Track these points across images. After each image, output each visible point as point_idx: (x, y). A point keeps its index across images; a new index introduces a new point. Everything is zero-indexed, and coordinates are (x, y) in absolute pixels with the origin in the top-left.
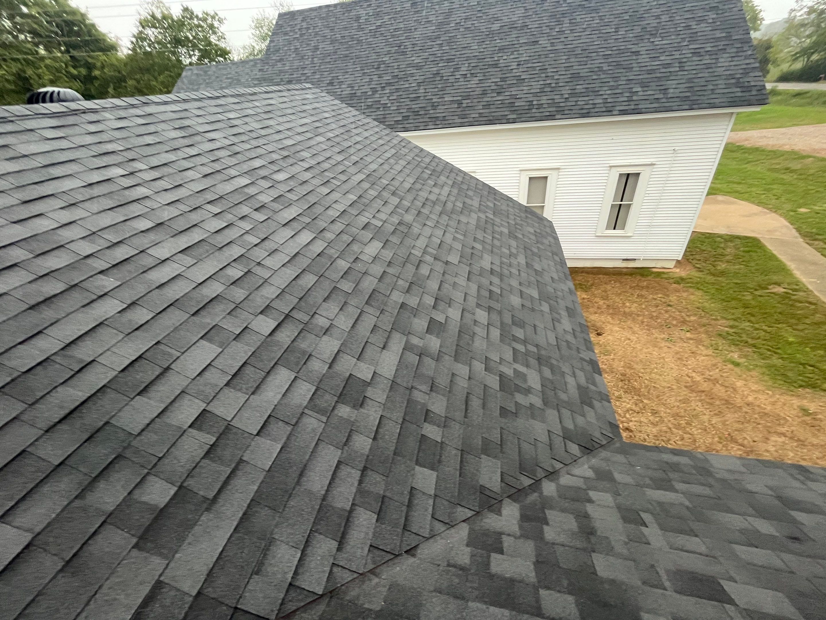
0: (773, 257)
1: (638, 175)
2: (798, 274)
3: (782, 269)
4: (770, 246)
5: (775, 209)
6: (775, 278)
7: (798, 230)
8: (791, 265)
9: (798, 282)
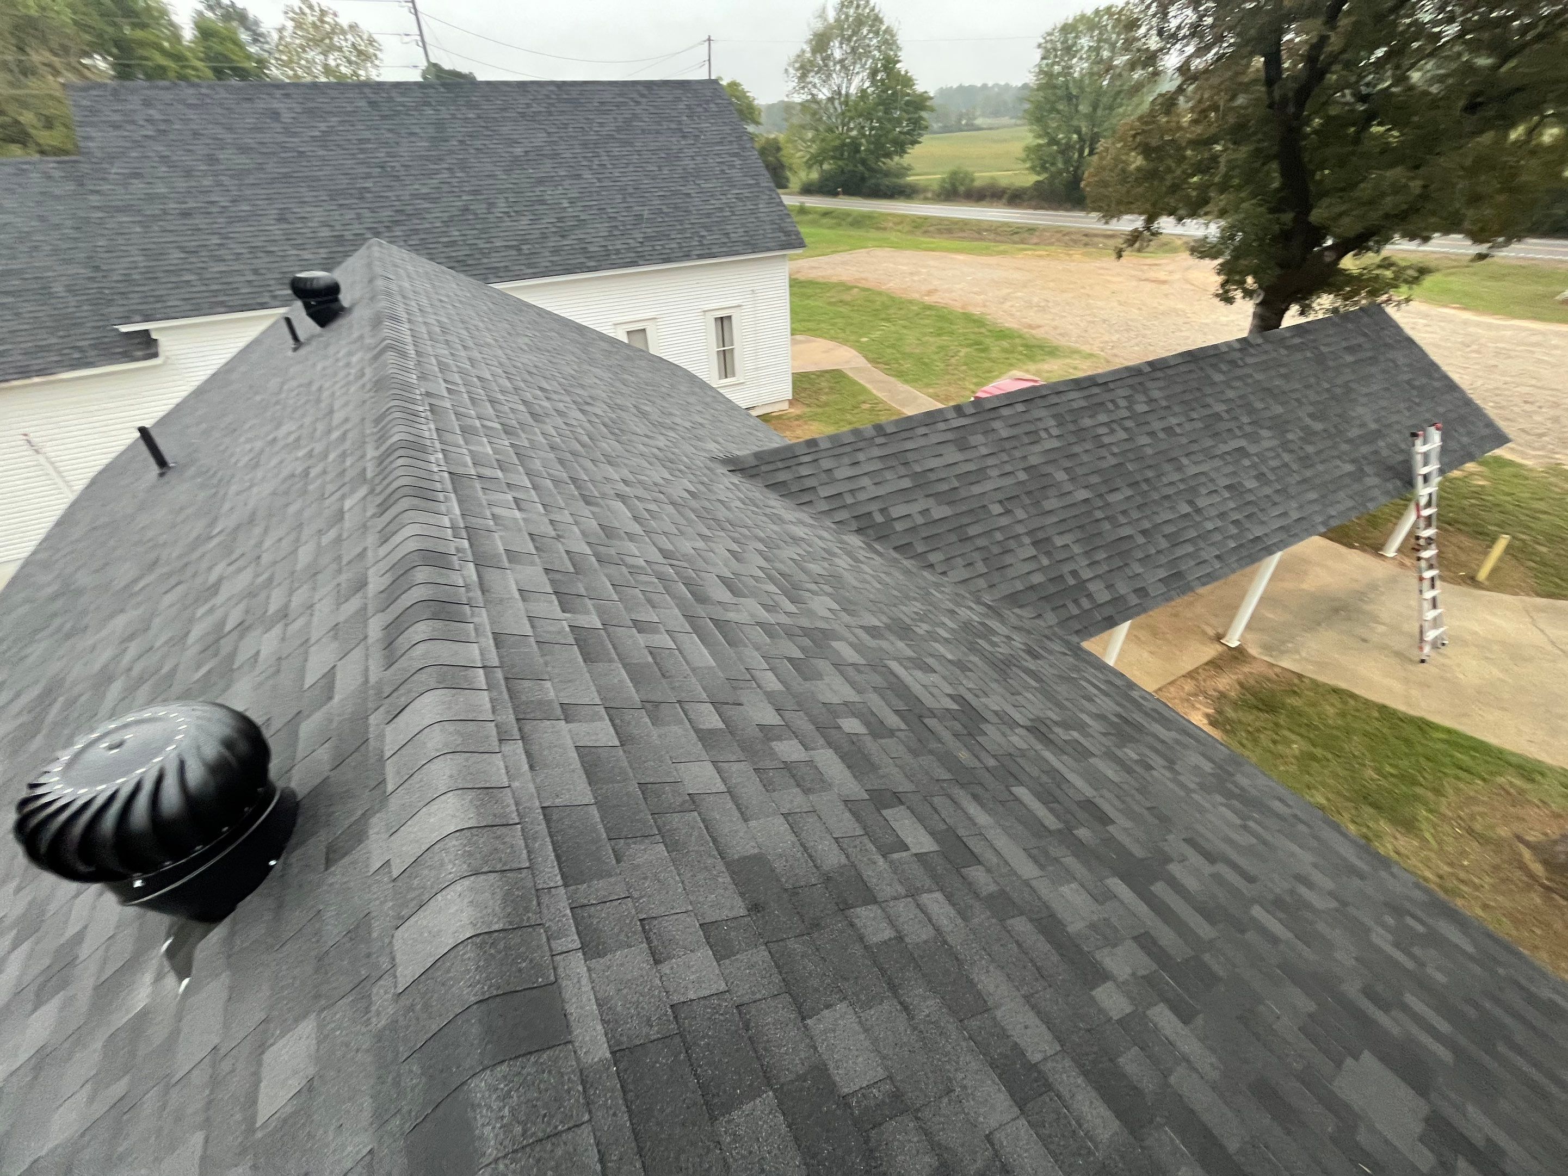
0: (855, 383)
1: (729, 317)
2: (875, 392)
3: (864, 390)
4: (850, 374)
5: (845, 342)
6: (861, 398)
7: (866, 357)
8: (868, 386)
9: (876, 398)
